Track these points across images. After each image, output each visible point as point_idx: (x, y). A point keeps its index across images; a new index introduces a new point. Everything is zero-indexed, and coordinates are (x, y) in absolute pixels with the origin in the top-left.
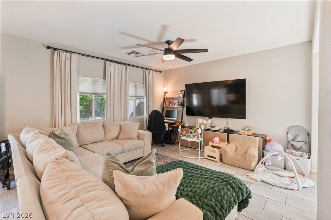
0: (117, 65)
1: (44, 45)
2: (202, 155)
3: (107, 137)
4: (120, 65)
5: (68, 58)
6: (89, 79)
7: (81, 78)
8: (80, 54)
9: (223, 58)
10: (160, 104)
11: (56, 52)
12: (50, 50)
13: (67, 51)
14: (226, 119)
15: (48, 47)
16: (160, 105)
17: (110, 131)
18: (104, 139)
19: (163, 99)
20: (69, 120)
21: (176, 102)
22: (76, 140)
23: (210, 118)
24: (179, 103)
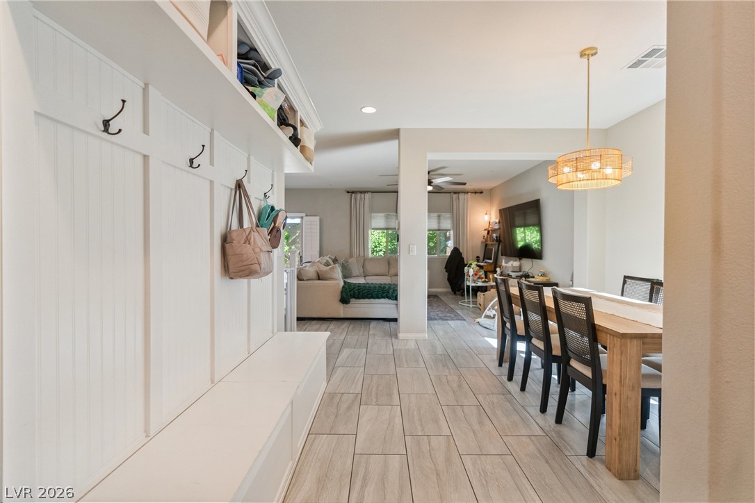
1: (345, 191)
2: (475, 303)
3: (390, 272)
5: (362, 198)
6: (382, 215)
7: (373, 214)
8: (372, 192)
9: (529, 168)
10: (482, 239)
11: (353, 195)
12: (350, 194)
13: (361, 192)
14: (530, 260)
15: (348, 192)
16: (482, 242)
18: (387, 274)
19: (486, 232)
20: (362, 254)
21: (494, 235)
22: (362, 270)
23: (520, 259)
24: (497, 237)
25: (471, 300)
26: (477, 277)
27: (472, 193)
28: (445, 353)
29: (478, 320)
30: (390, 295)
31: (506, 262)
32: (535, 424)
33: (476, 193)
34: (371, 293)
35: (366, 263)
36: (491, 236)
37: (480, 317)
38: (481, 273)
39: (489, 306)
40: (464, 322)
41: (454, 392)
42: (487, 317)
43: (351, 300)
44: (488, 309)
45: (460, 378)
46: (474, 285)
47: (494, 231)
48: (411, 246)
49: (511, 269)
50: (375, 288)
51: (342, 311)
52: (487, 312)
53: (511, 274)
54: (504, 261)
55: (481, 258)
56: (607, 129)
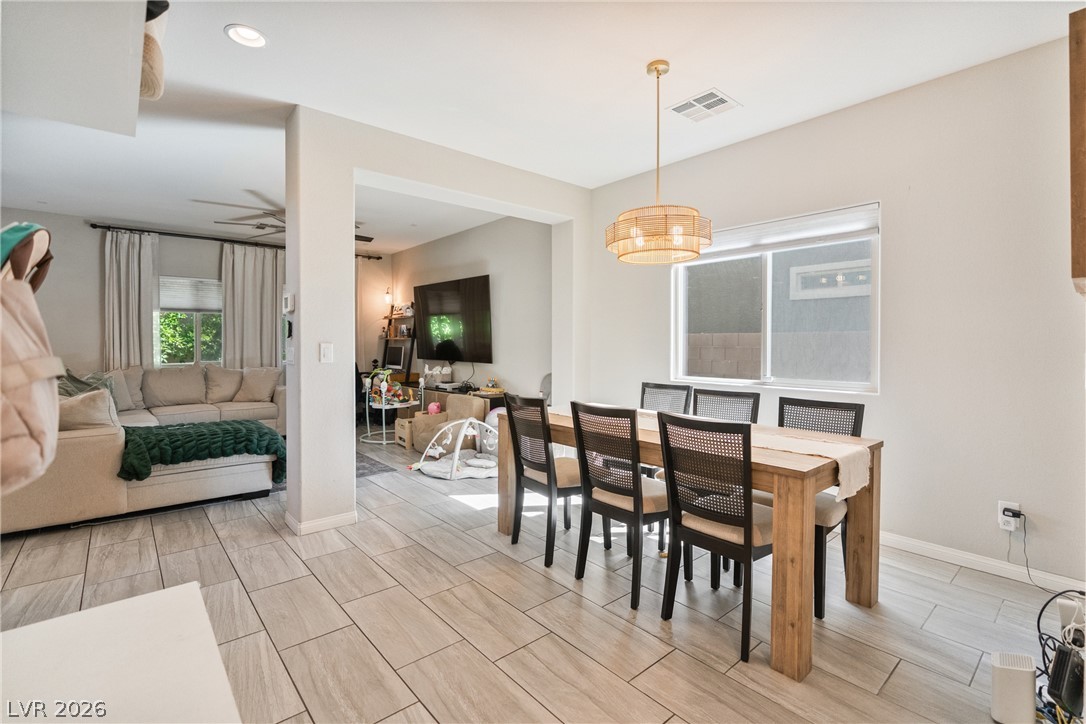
0: (250, 249)
1: (86, 222)
3: (210, 396)
4: (259, 250)
5: (134, 244)
6: (186, 281)
7: (162, 279)
8: (160, 233)
11: (109, 234)
12: (99, 230)
13: (131, 230)
14: (470, 364)
15: (94, 226)
17: (218, 385)
18: (203, 399)
19: (387, 321)
20: (135, 360)
21: (404, 327)
22: (139, 396)
23: (451, 364)
24: (409, 330)
25: (384, 432)
26: (392, 393)
27: (364, 257)
28: (411, 543)
29: (416, 466)
30: (254, 446)
31: (430, 369)
32: (645, 634)
33: (369, 257)
34: (207, 447)
35: (152, 382)
36: (396, 329)
37: (419, 461)
38: (397, 388)
39: (433, 441)
40: (395, 473)
41: (490, 622)
42: (433, 458)
43: (152, 467)
44: (430, 444)
45: (473, 585)
46: (388, 407)
47: (402, 319)
48: (323, 346)
49: (439, 380)
50: (214, 434)
51: (125, 497)
52: (429, 451)
53: (442, 386)
54: (427, 366)
55: (380, 363)
56: (592, 190)
